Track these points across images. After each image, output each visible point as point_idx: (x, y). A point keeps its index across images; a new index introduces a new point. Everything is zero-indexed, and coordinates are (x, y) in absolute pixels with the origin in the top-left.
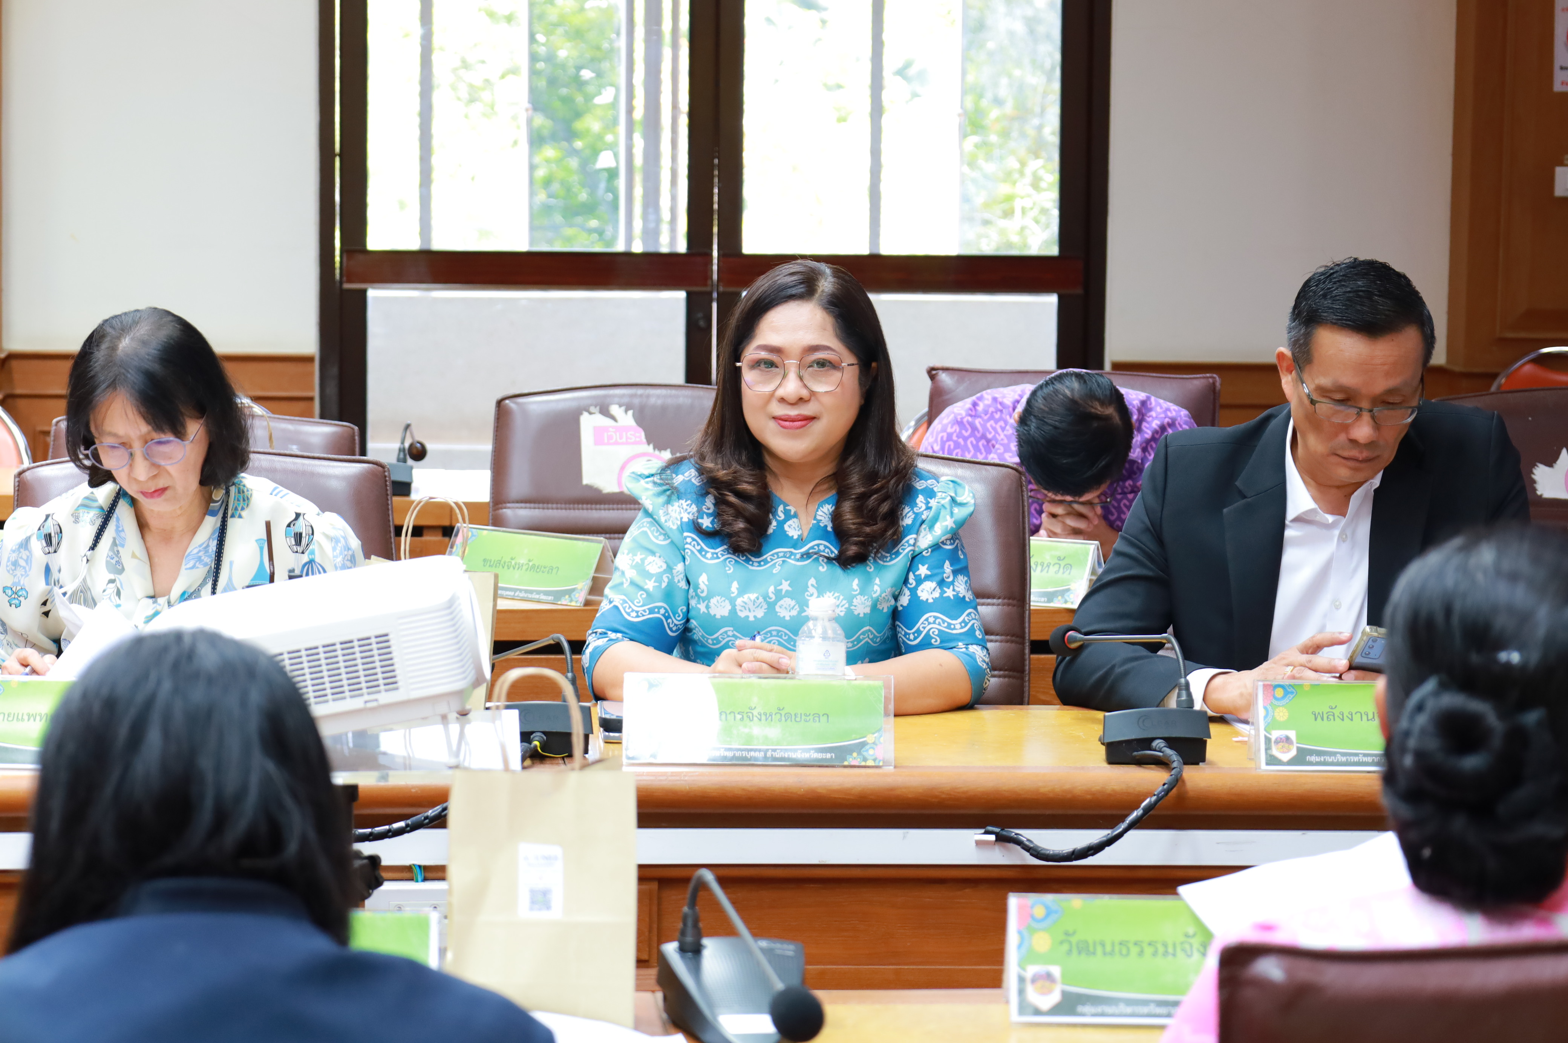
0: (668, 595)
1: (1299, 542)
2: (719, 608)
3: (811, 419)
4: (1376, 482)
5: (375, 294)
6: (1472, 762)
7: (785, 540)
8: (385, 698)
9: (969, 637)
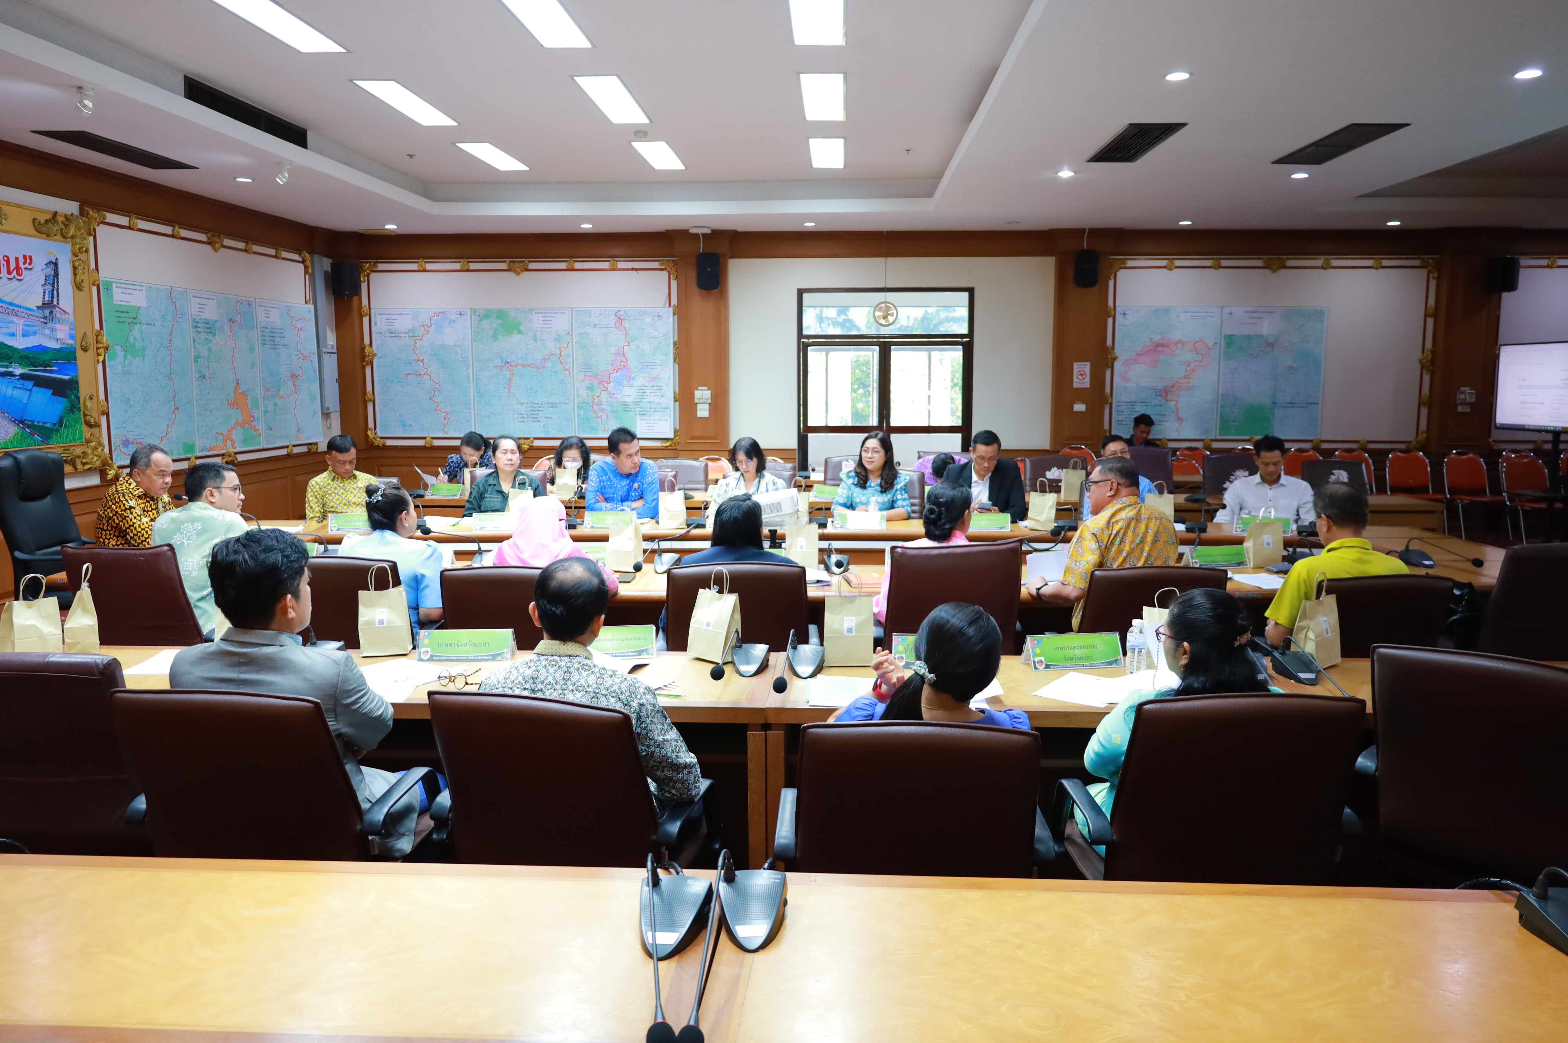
0: (848, 497)
1: (975, 487)
2: (858, 500)
3: (873, 462)
4: (990, 474)
5: (810, 435)
6: (932, 516)
7: (870, 486)
8: (780, 514)
9: (907, 506)
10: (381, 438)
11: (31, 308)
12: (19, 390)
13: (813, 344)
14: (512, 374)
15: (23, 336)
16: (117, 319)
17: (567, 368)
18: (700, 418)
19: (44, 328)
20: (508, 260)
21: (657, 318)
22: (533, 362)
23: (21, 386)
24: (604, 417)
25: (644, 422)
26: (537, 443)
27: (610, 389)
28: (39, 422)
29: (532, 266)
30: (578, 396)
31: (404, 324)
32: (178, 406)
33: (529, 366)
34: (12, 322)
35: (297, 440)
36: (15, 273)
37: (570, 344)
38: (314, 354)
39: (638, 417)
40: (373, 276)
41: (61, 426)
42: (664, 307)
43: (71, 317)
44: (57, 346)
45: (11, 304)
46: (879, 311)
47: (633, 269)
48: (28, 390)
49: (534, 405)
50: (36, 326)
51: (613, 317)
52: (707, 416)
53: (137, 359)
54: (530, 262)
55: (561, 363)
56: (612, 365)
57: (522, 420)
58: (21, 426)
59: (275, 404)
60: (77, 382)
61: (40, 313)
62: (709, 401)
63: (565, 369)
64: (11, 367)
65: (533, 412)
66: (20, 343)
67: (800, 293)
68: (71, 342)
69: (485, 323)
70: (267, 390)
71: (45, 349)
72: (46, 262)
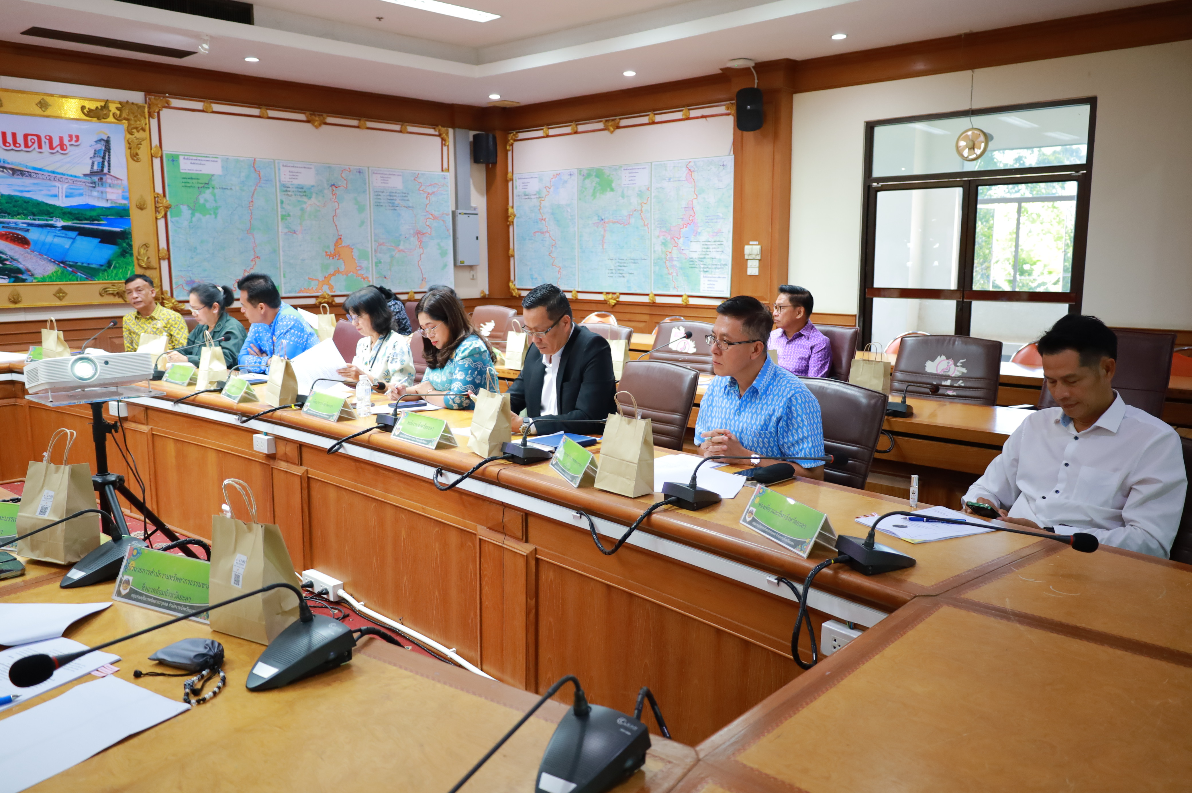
10: (518, 289)
11: (77, 175)
12: (60, 238)
13: (883, 189)
14: (605, 231)
15: (66, 196)
16: (183, 184)
17: (646, 224)
18: (750, 276)
19: (92, 191)
20: (604, 120)
21: (722, 167)
22: (621, 218)
23: (63, 235)
24: (674, 274)
25: (706, 279)
26: (623, 298)
27: (680, 245)
28: (83, 263)
29: (623, 123)
30: (655, 251)
31: (534, 186)
32: (259, 255)
33: (618, 222)
34: (55, 186)
35: (420, 288)
36: (58, 148)
37: (649, 199)
38: (448, 215)
39: (702, 274)
40: (516, 144)
41: (109, 267)
42: (729, 155)
43: (125, 182)
44: (108, 205)
45: (53, 172)
46: (964, 140)
47: (703, 117)
48: (71, 238)
49: (620, 261)
50: (83, 189)
51: (684, 169)
52: (757, 274)
53: (208, 216)
54: (620, 119)
55: (642, 219)
56: (682, 219)
57: (611, 275)
58: (62, 265)
59: (392, 257)
60: (130, 233)
61: (88, 179)
62: (759, 257)
63: (645, 225)
64: (52, 220)
65: (620, 268)
66: (62, 202)
67: (870, 127)
68: (125, 202)
69: (587, 181)
70: (380, 245)
71: (93, 208)
72: (96, 140)
